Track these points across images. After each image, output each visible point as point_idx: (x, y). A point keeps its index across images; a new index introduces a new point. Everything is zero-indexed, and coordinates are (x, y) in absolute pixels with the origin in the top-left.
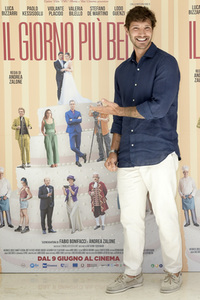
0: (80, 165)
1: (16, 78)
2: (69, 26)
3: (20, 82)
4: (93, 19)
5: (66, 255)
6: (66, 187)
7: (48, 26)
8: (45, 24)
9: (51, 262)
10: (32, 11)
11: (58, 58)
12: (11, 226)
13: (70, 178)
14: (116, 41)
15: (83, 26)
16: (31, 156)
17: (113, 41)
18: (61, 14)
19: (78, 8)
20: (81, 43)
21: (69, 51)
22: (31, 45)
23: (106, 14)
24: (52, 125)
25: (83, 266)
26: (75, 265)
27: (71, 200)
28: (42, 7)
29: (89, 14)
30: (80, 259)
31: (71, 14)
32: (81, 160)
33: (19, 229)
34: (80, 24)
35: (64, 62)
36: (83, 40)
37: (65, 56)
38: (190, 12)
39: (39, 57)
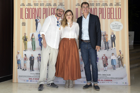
1: (24, 24)
2: (40, 9)
3: (25, 25)
6: (38, 57)
7: (34, 9)
8: (33, 8)
9: (33, 80)
10: (29, 5)
11: (36, 18)
12: (21, 69)
13: (39, 55)
16: (27, 48)
17: (53, 13)
18: (38, 5)
19: (43, 4)
20: (43, 14)
21: (40, 16)
22: (28, 15)
23: (51, 5)
24: (34, 38)
27: (39, 61)
28: (32, 4)
29: (46, 5)
31: (41, 5)
33: (23, 70)
34: (43, 8)
35: (38, 20)
36: (44, 13)
37: (39, 18)
38: (76, 5)
39: (31, 18)
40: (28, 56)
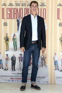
3: (7, 26)
9: (14, 80)
10: (11, 5)
11: (18, 19)
12: (3, 68)
24: (16, 38)
33: (5, 69)
39: (12, 18)
40: (10, 56)
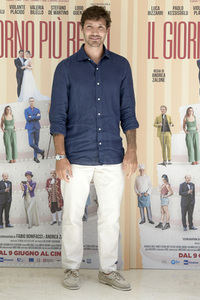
0: (38, 162)
2: (30, 24)
4: (54, 18)
5: (22, 250)
6: (24, 183)
13: (28, 174)
14: (76, 40)
15: (44, 25)
17: (73, 40)
18: (23, 12)
19: (40, 7)
20: (41, 41)
21: (30, 49)
23: (66, 13)
24: (12, 122)
25: (39, 261)
26: (31, 260)
27: (29, 196)
29: (50, 13)
30: (36, 253)
31: (32, 12)
32: (39, 157)
34: (41, 23)
35: (25, 60)
36: (44, 38)
38: (149, 13)
